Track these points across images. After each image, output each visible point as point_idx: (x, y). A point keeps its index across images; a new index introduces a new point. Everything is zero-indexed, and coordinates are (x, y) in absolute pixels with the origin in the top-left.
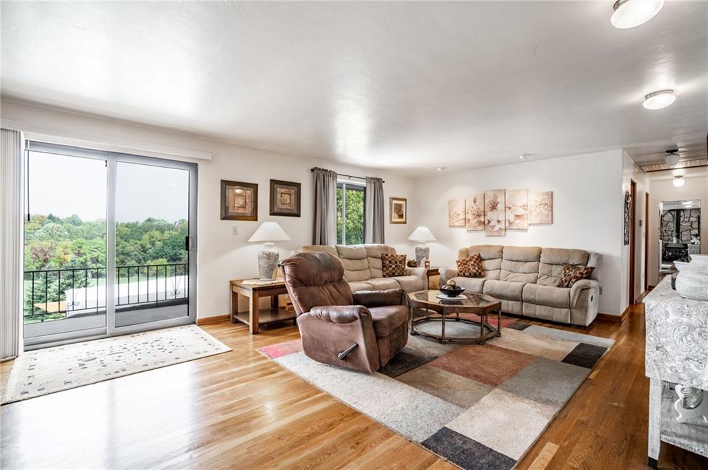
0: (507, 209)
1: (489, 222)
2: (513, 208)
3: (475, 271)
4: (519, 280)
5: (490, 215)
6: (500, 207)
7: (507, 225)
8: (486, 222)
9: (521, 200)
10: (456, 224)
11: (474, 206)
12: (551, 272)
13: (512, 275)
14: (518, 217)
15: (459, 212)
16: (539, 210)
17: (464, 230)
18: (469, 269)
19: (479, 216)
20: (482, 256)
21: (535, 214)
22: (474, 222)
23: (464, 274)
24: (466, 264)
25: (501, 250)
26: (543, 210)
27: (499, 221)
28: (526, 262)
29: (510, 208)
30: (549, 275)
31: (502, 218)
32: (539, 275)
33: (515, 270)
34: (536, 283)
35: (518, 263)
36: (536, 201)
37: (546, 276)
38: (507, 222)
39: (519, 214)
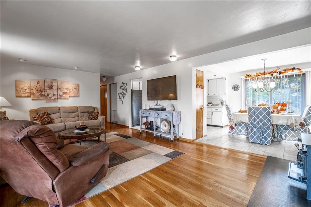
0: (58, 89)
1: (48, 95)
2: (62, 89)
3: (49, 121)
4: (72, 121)
5: (49, 91)
6: (55, 88)
7: (59, 97)
8: (46, 95)
9: (66, 86)
10: (23, 95)
11: (37, 85)
12: (83, 115)
13: (67, 119)
14: (64, 93)
15: (25, 88)
16: (74, 91)
17: (30, 99)
18: (45, 120)
19: (41, 91)
20: (49, 112)
21: (72, 92)
22: (37, 94)
23: (44, 123)
24: (42, 118)
25: (59, 108)
26: (76, 91)
27: (54, 95)
28: (73, 113)
29: (60, 89)
30: (83, 117)
31: (55, 93)
32: (79, 117)
33: (69, 117)
34: (79, 121)
35: (69, 114)
36: (72, 87)
37: (82, 118)
38: (59, 95)
39: (65, 92)
